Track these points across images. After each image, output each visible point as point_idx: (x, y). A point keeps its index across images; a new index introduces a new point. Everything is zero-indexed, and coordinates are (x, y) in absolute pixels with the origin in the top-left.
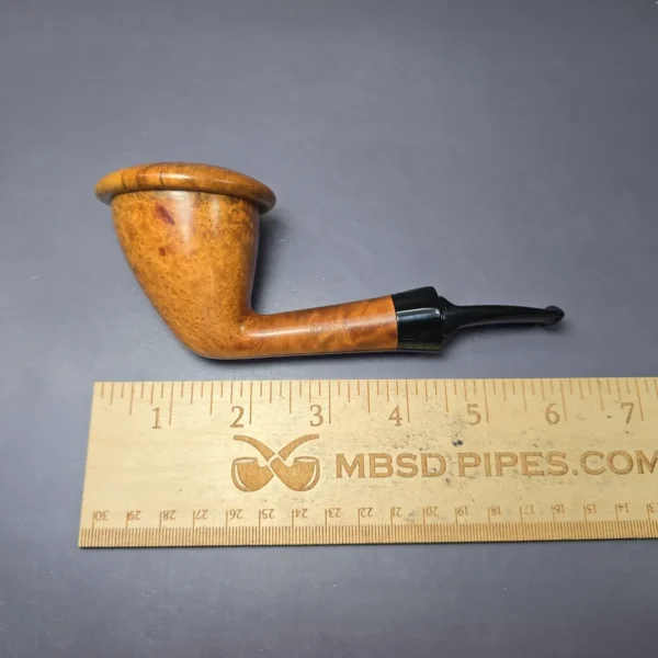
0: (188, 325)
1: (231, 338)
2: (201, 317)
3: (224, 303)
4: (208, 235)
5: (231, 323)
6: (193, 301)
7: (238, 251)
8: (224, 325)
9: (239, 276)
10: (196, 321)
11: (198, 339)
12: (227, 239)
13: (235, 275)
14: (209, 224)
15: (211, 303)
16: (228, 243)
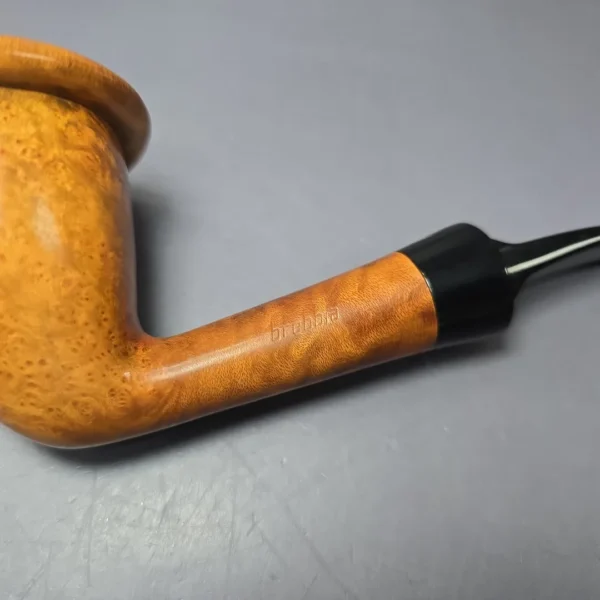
0: (13, 384)
1: (112, 392)
2: (36, 359)
3: (82, 318)
4: (21, 173)
5: (106, 360)
6: (12, 325)
7: (92, 204)
8: (90, 367)
9: (103, 256)
10: (29, 370)
11: (39, 412)
12: (65, 178)
13: (96, 256)
14: (18, 149)
15: (53, 323)
16: (69, 188)
